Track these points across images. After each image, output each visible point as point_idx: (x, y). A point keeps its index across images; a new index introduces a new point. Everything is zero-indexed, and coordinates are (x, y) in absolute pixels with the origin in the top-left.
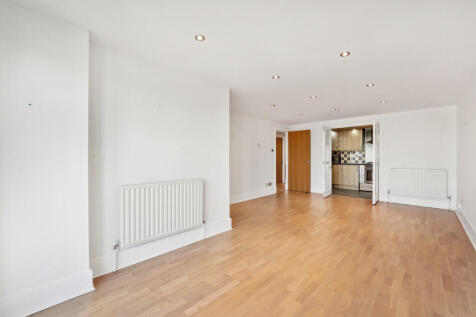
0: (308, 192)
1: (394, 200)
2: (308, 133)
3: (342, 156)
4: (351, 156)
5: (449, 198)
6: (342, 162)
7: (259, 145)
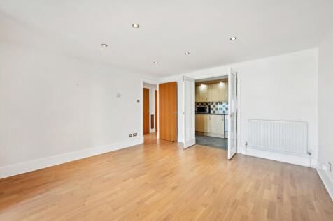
0: (175, 142)
1: (251, 153)
2: (174, 85)
3: (212, 107)
4: (219, 106)
5: (310, 154)
6: (212, 112)
7: (119, 96)
